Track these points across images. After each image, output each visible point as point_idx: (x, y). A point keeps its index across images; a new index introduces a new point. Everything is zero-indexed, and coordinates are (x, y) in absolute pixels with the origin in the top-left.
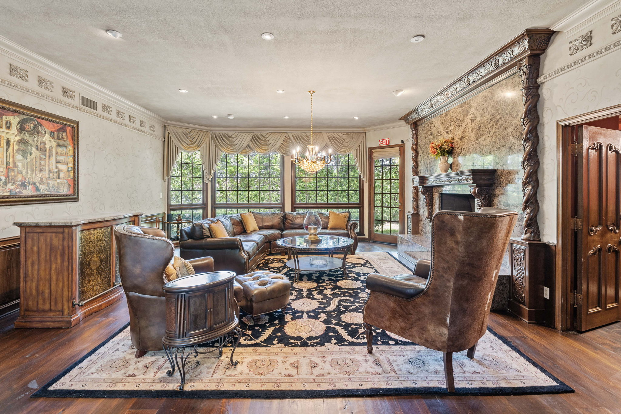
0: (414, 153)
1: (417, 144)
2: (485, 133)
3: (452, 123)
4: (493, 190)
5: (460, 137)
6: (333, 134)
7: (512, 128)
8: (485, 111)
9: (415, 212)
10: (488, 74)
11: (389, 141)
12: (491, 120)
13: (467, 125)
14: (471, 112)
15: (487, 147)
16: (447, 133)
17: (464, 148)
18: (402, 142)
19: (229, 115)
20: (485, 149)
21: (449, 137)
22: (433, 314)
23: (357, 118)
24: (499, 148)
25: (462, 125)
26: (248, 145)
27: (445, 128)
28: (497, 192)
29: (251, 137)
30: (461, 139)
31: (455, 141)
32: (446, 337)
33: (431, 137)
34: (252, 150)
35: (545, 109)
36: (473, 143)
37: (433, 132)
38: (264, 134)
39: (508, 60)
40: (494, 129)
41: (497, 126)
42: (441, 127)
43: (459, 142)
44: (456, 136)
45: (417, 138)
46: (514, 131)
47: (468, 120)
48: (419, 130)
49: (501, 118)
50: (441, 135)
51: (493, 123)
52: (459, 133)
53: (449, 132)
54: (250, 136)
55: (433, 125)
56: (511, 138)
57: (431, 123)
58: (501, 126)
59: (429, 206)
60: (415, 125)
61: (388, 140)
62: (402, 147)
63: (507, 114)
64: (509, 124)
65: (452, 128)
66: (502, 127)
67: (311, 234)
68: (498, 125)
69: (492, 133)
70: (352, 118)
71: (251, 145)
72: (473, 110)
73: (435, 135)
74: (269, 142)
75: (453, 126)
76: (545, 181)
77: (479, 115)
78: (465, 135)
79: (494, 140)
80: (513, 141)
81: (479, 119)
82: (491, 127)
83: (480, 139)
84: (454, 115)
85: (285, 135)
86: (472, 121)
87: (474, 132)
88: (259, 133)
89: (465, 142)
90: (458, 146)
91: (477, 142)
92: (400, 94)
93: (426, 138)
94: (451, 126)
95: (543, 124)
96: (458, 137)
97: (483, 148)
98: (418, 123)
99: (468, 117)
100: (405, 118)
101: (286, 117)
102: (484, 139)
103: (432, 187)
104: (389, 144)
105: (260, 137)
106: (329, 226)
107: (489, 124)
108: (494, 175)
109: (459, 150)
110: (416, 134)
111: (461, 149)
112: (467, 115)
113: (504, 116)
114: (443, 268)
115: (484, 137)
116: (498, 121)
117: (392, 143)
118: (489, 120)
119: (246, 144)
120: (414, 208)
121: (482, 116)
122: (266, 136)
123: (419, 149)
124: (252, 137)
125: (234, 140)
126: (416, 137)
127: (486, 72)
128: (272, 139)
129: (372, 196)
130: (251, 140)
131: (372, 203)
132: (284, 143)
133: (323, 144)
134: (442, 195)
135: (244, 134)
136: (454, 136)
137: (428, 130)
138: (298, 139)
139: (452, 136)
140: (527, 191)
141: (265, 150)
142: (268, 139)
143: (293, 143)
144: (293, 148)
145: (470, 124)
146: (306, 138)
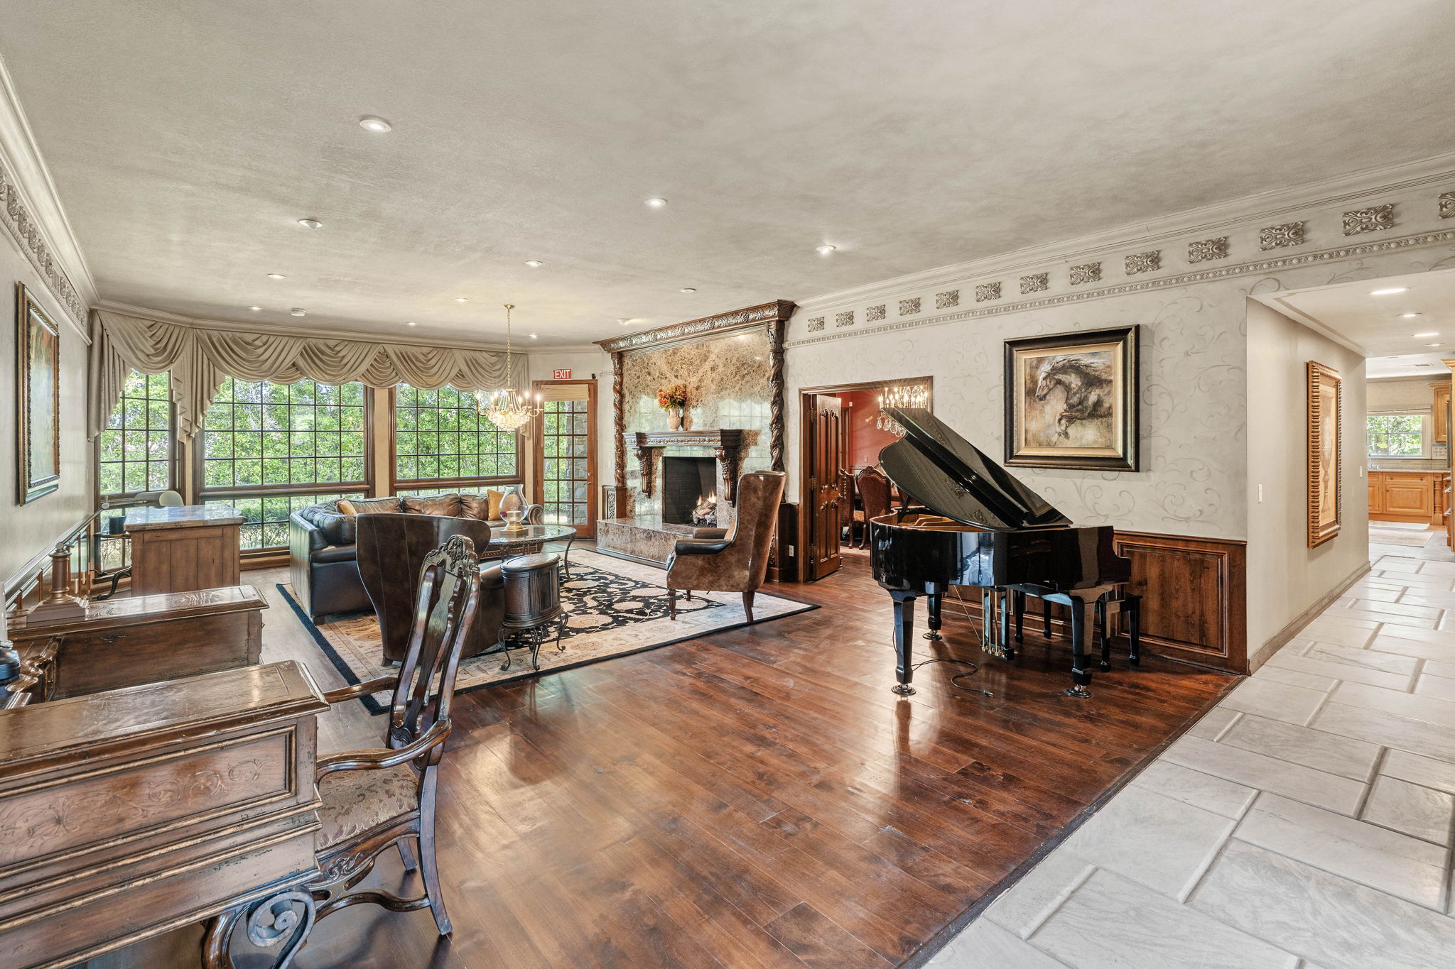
0: (617, 396)
1: (621, 384)
3: (684, 366)
4: (739, 452)
5: (695, 386)
6: (472, 353)
7: (759, 387)
9: (620, 485)
10: (736, 324)
11: (570, 373)
13: (705, 373)
14: (709, 360)
16: (676, 376)
17: (701, 400)
18: (594, 376)
21: (680, 382)
25: (699, 371)
27: (672, 369)
28: (743, 454)
30: (697, 389)
31: (687, 390)
32: (748, 578)
33: (649, 378)
35: (789, 375)
37: (652, 372)
39: (758, 318)
41: (743, 382)
42: (666, 367)
43: (695, 392)
44: (689, 383)
45: (621, 375)
47: (707, 367)
48: (625, 364)
50: (665, 378)
51: (738, 377)
52: (693, 381)
53: (679, 377)
54: (298, 347)
55: (651, 361)
57: (649, 358)
58: (747, 382)
59: (647, 474)
60: (620, 356)
61: (568, 371)
62: (593, 385)
65: (683, 372)
67: (512, 523)
69: (737, 389)
72: (713, 357)
73: (656, 377)
74: (345, 361)
75: (685, 370)
76: (789, 444)
77: (721, 365)
78: (702, 384)
81: (721, 369)
82: (736, 381)
83: (723, 393)
84: (686, 356)
85: (380, 348)
86: (713, 369)
87: (714, 382)
88: (321, 341)
89: (703, 392)
90: (693, 397)
91: (719, 395)
92: (628, 322)
93: (638, 378)
94: (682, 370)
95: (787, 389)
96: (692, 385)
98: (625, 354)
99: (707, 363)
100: (605, 344)
102: (727, 394)
103: (651, 448)
104: (570, 377)
106: (491, 515)
107: (734, 377)
108: (739, 436)
109: (694, 403)
110: (621, 368)
111: (698, 401)
112: (705, 361)
113: (751, 372)
115: (728, 391)
116: (744, 376)
117: (574, 377)
118: (734, 373)
120: (619, 480)
121: (724, 366)
122: (338, 348)
123: (626, 392)
126: (620, 373)
127: (734, 321)
128: (349, 354)
129: (539, 464)
130: (302, 354)
131: (539, 474)
132: (375, 364)
133: (455, 371)
134: (665, 459)
135: (285, 340)
136: (687, 383)
137: (644, 368)
138: (404, 358)
139: (684, 382)
140: (776, 453)
141: (334, 376)
142: (340, 354)
143: (395, 365)
144: (394, 374)
145: (709, 373)
146: (422, 358)
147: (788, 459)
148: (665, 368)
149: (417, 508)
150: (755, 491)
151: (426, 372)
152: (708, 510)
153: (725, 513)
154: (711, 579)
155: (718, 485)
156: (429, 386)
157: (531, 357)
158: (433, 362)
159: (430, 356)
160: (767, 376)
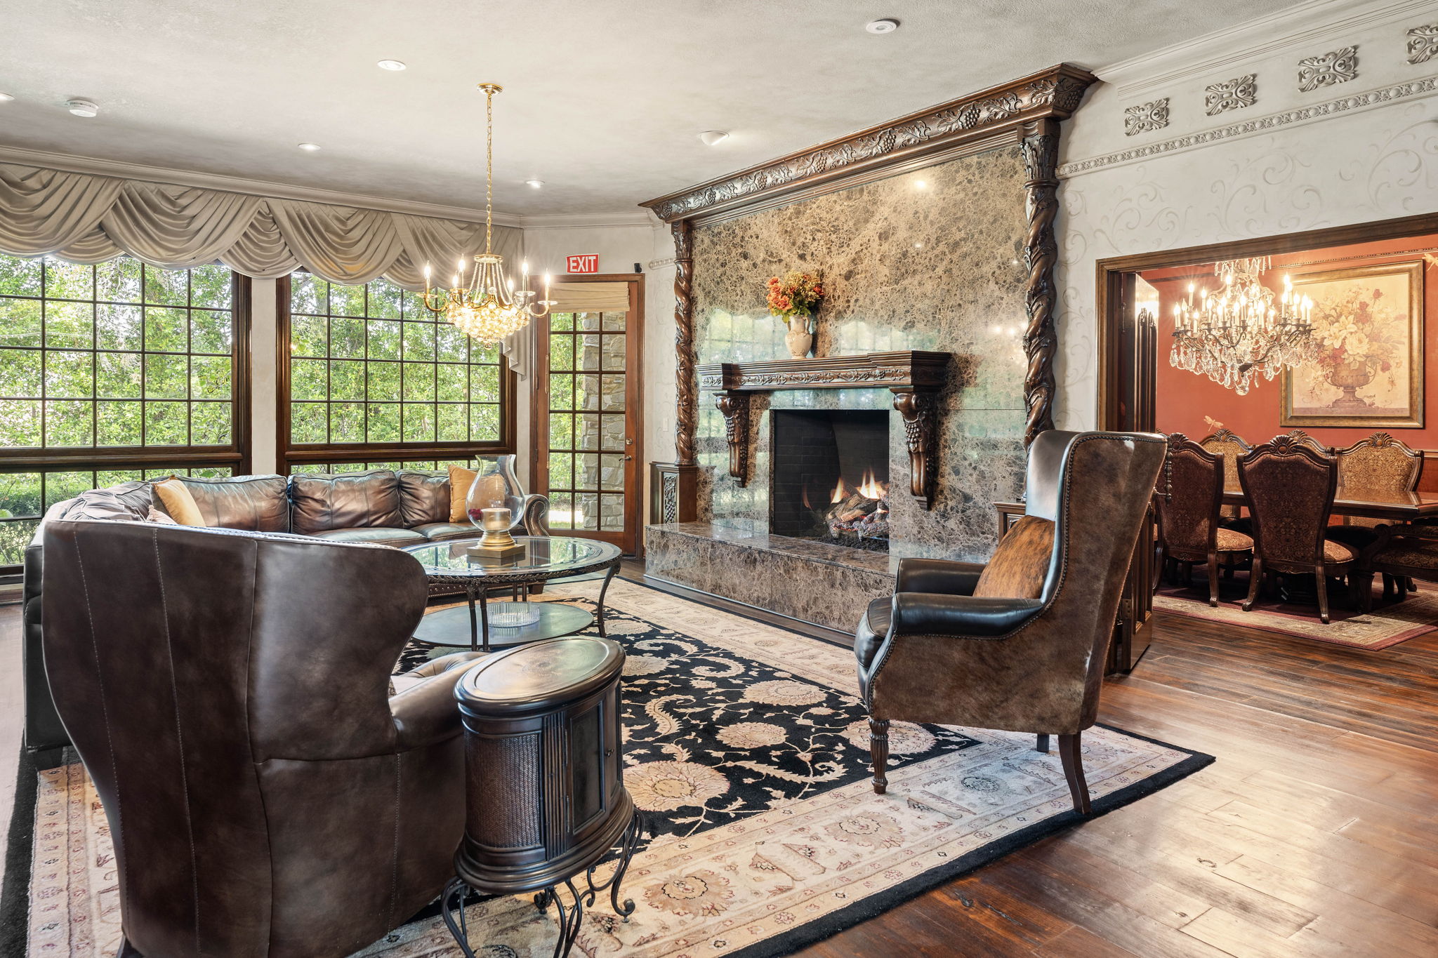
0: (682, 300)
1: (689, 279)
2: (920, 268)
3: (819, 235)
4: (943, 399)
5: (843, 273)
6: (425, 221)
7: (994, 264)
8: (921, 218)
9: (685, 462)
10: (945, 135)
11: (596, 261)
12: (938, 241)
13: (866, 245)
14: (877, 216)
15: (927, 301)
16: (802, 257)
17: (857, 301)
18: (638, 268)
19: (76, 101)
20: (919, 305)
21: (810, 267)
22: (1060, 655)
23: (535, 185)
24: (960, 305)
25: (852, 243)
26: (101, 227)
27: (794, 244)
28: (952, 403)
29: (114, 197)
30: (848, 277)
31: (826, 281)
32: (1080, 699)
33: (745, 264)
34: (118, 244)
35: (1071, 233)
36: (884, 288)
37: (751, 252)
38: (172, 192)
39: (1003, 115)
40: (944, 263)
41: (955, 257)
42: (780, 241)
43: (842, 283)
44: (831, 267)
45: (690, 263)
46: (998, 272)
47: (871, 234)
48: (697, 242)
49: (964, 239)
50: (780, 261)
51: (942, 247)
52: (840, 262)
53: (808, 258)
54: (108, 196)
55: (750, 232)
56: (992, 285)
57: (746, 227)
58: (965, 256)
59: (740, 443)
60: (687, 228)
61: (592, 258)
62: (636, 283)
63: (981, 232)
64: (987, 255)
65: (818, 247)
66: (968, 259)
67: (492, 533)
68: (958, 253)
69: (940, 271)
70: (522, 182)
71: (114, 224)
72: (884, 211)
73: (758, 261)
74: (196, 225)
75: (822, 242)
76: (1069, 381)
77: (903, 226)
78: (860, 267)
79: (946, 288)
80: (997, 293)
81: (902, 234)
82: (937, 256)
83: (905, 282)
84: (824, 215)
85: (260, 205)
86: (883, 236)
87: (887, 262)
88: (152, 187)
89: (861, 284)
90: (838, 292)
91: (898, 287)
92: (719, 142)
93: (723, 265)
94: (815, 244)
95: (1065, 264)
96: (836, 271)
97: (915, 303)
98: (698, 223)
99: (871, 226)
100: (660, 206)
101: (310, 148)
102: (916, 283)
103: (749, 393)
104: (596, 270)
105: (157, 200)
106: (455, 512)
107: (933, 248)
108: (944, 365)
109: (840, 304)
110: (690, 250)
111: (848, 301)
112: (866, 221)
113: (973, 236)
114: (1089, 552)
115: (918, 277)
116: (956, 245)
117: (604, 269)
118: (933, 240)
119: (90, 221)
120: (683, 452)
121: (911, 228)
122: (183, 202)
123: (698, 293)
124: (121, 198)
125: (37, 198)
126: (687, 258)
127: (943, 129)
128: (205, 214)
129: (541, 421)
130: (115, 208)
131: (540, 440)
132: (252, 233)
133: (396, 252)
134: (777, 415)
135: (85, 181)
136: (825, 268)
137: (734, 246)
138: (305, 225)
139: (817, 266)
140: (1037, 401)
141: (176, 251)
142: (188, 213)
143: (288, 235)
144: (286, 253)
145: (875, 244)
146: (336, 226)
147: (1065, 412)
148: (779, 243)
149: (318, 496)
150: (1112, 478)
151: (345, 253)
152: (858, 512)
153: (908, 520)
154: (985, 697)
155: (892, 465)
156: (349, 278)
157: (527, 233)
158: (356, 234)
159: (350, 224)
160: (1014, 238)
